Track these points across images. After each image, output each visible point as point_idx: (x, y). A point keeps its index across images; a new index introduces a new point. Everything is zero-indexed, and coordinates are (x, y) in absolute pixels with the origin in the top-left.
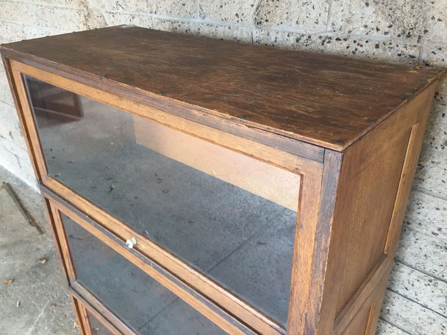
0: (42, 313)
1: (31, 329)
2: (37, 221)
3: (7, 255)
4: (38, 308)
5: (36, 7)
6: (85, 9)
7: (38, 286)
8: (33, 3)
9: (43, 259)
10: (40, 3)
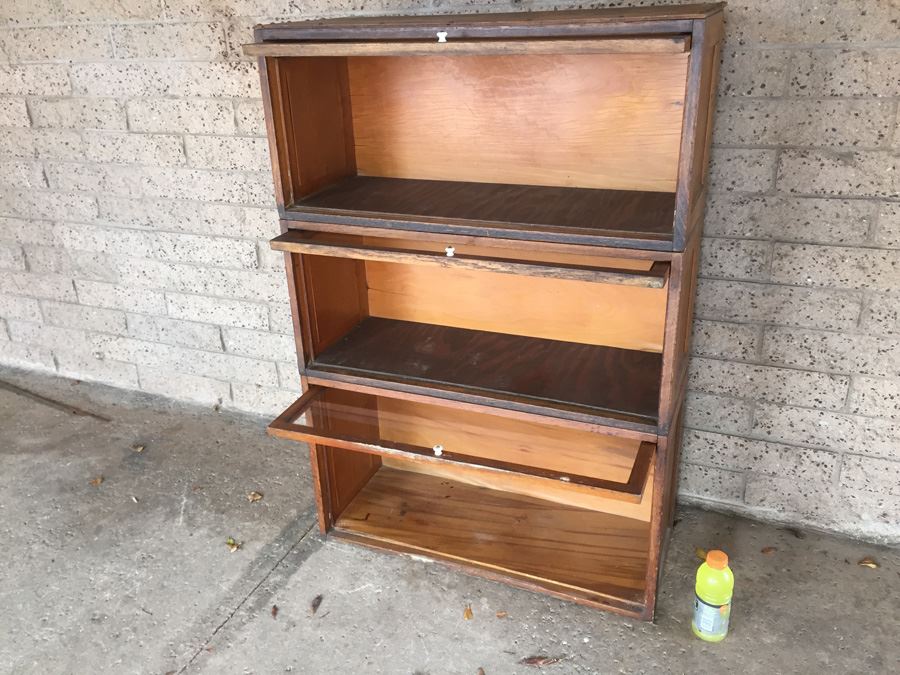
0: (185, 501)
1: (181, 519)
2: (84, 410)
3: (64, 455)
4: (173, 496)
5: (110, 29)
6: (224, 20)
7: (154, 476)
8: (103, 23)
9: (136, 447)
10: (122, 22)
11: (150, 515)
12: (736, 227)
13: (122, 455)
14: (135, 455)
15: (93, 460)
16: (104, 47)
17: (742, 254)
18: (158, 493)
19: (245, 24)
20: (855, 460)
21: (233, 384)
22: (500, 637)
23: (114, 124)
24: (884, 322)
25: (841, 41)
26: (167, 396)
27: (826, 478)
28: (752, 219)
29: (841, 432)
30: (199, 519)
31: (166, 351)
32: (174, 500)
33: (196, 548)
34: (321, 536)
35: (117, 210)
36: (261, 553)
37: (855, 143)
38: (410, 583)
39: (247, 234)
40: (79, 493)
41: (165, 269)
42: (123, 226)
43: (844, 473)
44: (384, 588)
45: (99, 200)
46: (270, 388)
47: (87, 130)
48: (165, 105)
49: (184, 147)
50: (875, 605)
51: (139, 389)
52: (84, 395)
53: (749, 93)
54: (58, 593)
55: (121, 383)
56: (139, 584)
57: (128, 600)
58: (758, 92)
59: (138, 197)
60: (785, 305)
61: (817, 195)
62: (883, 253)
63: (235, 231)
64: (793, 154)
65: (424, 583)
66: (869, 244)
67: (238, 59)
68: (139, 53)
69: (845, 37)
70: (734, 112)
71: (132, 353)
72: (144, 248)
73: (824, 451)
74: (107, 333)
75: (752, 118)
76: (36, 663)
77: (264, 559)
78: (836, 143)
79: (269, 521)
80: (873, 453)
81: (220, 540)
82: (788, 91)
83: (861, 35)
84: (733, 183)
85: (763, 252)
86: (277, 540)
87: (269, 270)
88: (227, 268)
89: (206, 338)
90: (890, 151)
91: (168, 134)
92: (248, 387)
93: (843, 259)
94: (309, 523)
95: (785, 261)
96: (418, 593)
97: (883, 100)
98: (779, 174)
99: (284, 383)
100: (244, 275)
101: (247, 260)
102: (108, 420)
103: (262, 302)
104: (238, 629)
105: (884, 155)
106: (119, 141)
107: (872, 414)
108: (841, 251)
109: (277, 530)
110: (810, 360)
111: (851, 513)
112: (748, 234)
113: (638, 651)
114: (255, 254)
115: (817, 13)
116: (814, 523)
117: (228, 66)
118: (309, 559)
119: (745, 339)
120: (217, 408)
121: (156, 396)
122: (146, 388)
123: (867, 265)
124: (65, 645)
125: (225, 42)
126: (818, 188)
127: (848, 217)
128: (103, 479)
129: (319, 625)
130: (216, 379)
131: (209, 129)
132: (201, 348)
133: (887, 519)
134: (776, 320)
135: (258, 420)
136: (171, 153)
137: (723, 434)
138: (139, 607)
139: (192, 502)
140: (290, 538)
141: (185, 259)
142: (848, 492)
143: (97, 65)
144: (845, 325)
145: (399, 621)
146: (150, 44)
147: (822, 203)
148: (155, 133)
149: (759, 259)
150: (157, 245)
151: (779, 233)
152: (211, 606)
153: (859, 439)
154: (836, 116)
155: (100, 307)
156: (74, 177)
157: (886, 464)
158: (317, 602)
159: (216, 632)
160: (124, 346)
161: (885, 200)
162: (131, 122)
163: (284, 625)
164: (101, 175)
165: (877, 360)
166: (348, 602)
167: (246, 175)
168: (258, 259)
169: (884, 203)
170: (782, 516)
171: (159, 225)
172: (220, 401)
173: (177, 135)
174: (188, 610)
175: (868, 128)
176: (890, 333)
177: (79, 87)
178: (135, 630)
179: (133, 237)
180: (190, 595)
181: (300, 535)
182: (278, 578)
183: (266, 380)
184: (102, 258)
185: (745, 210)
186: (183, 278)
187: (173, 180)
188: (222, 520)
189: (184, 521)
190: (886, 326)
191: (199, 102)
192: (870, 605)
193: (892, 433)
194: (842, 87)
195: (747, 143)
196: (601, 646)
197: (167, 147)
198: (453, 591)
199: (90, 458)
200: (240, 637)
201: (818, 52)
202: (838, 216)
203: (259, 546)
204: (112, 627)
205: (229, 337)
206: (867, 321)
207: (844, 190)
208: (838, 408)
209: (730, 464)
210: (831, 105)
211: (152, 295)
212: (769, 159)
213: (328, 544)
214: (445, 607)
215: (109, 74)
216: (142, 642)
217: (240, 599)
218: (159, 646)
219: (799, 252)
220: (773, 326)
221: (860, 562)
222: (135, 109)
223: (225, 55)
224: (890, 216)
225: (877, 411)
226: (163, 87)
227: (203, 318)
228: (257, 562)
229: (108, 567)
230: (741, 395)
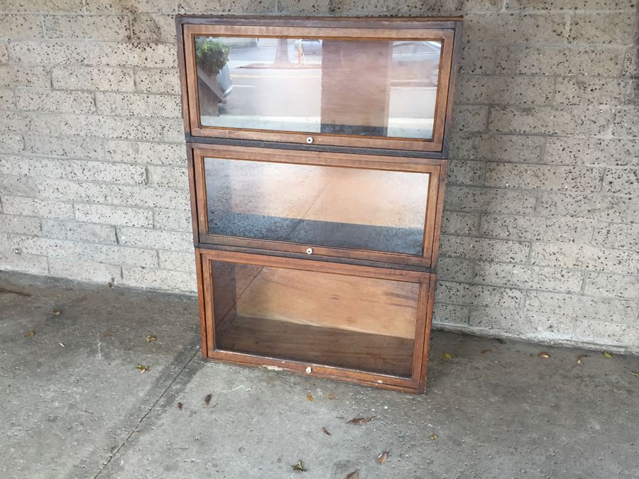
0: (100, 344)
1: (100, 355)
2: (8, 289)
4: (90, 341)
5: (42, 18)
6: (129, 15)
7: (73, 330)
8: (37, 13)
9: (55, 311)
10: (51, 14)
11: (76, 354)
12: (465, 153)
13: (46, 317)
14: (55, 317)
15: (24, 321)
16: (36, 30)
17: (468, 169)
18: (78, 340)
19: (144, 18)
20: (534, 293)
21: (123, 267)
22: (333, 410)
23: (40, 84)
24: (550, 208)
25: (525, 42)
26: (71, 278)
27: (517, 306)
28: (474, 148)
29: (526, 277)
30: (113, 355)
31: (71, 245)
32: (91, 344)
33: (115, 372)
34: (203, 360)
35: (38, 145)
36: (163, 372)
37: (533, 102)
38: (269, 383)
39: (139, 161)
40: (18, 343)
41: (74, 186)
42: (44, 156)
43: (528, 302)
44: (252, 388)
45: (26, 138)
46: (151, 268)
47: (18, 87)
48: (81, 71)
49: (95, 100)
50: (551, 377)
51: (47, 275)
52: (6, 280)
53: (473, 71)
54: (19, 405)
55: (34, 270)
56: (78, 396)
57: (72, 406)
58: (478, 71)
59: (56, 135)
60: (493, 200)
61: (511, 133)
62: (549, 167)
63: (130, 159)
64: (497, 108)
65: (277, 383)
66: (540, 162)
67: (139, 41)
68: (64, 35)
69: (527, 40)
70: (464, 83)
71: (44, 248)
72: (60, 171)
73: (516, 289)
74: (24, 234)
75: (474, 87)
76: (13, 450)
77: (165, 375)
78: (522, 102)
79: (164, 353)
80: (544, 289)
81: (132, 366)
82: (495, 71)
83: (536, 39)
84: (463, 126)
85: (480, 168)
86: (172, 364)
87: (156, 185)
88: (122, 185)
89: (103, 235)
90: (552, 107)
91: (83, 91)
92: (135, 269)
93: (526, 171)
94: (193, 353)
95: (493, 173)
96: (275, 389)
97: (548, 77)
98: (490, 120)
99: (162, 265)
100: (136, 189)
101: (138, 179)
102: (29, 296)
103: (149, 208)
104: (156, 418)
105: (549, 109)
106: (44, 96)
107: (542, 264)
108: (525, 166)
109: (171, 358)
110: (507, 233)
111: (532, 327)
112: (472, 157)
113: (418, 411)
114: (145, 174)
115: (511, 25)
116: (510, 335)
117: (131, 46)
118: (198, 374)
119: (470, 222)
120: (110, 285)
121: (62, 279)
122: (53, 274)
123: (540, 175)
124: (32, 437)
125: (129, 29)
126: (512, 129)
127: (529, 146)
128: (35, 333)
129: (212, 412)
130: (110, 264)
131: (115, 88)
132: (100, 242)
133: (552, 329)
134: (488, 210)
135: (142, 291)
136: (84, 105)
137: (456, 282)
138: (82, 410)
139: (105, 344)
140: (181, 362)
141: (91, 179)
142: (530, 314)
143: (30, 43)
144: (527, 211)
145: (266, 405)
146: (73, 29)
147: (514, 138)
148: (73, 91)
149: (478, 172)
150: (69, 169)
151: (490, 156)
152: (134, 406)
153: (536, 280)
154: (522, 86)
155: (21, 215)
156: (6, 121)
157: (552, 295)
158: (208, 398)
159: (141, 422)
160: (39, 243)
161: (549, 135)
162: (54, 83)
163: (189, 413)
164: (28, 120)
165: (545, 232)
166: (229, 397)
167: (141, 119)
168: (147, 177)
169: (549, 138)
170: (492, 332)
171: (72, 155)
172: (113, 279)
173: (90, 92)
174: (118, 410)
175: (540, 94)
176: (553, 215)
177: (14, 58)
178: (82, 424)
179: (50, 164)
180: (118, 400)
181: (188, 360)
182: (178, 386)
183: (148, 263)
184: (24, 180)
185: (470, 142)
186: (89, 193)
187: (84, 123)
188: (130, 354)
189: (102, 356)
190: (550, 211)
191: (107, 69)
192: (547, 378)
193: (555, 275)
194: (525, 69)
195: (471, 101)
196: (395, 410)
197: (82, 100)
198: (297, 386)
199: (21, 320)
200: (160, 423)
201: (512, 48)
202: (523, 145)
203: (160, 368)
204: (65, 423)
205: (122, 234)
206: (540, 209)
207: (527, 130)
208: (523, 262)
209: (461, 301)
210: (519, 79)
211: (63, 205)
212: (484, 112)
213: (209, 365)
214: (294, 396)
215: (39, 48)
216: (89, 431)
217: (154, 400)
218: (102, 432)
219: (501, 167)
220: (486, 213)
221: (539, 355)
222: (57, 73)
223: (129, 38)
224: (553, 145)
225: (546, 262)
226: (80, 58)
227: (103, 220)
228: (161, 377)
229: (52, 387)
230: (467, 257)
